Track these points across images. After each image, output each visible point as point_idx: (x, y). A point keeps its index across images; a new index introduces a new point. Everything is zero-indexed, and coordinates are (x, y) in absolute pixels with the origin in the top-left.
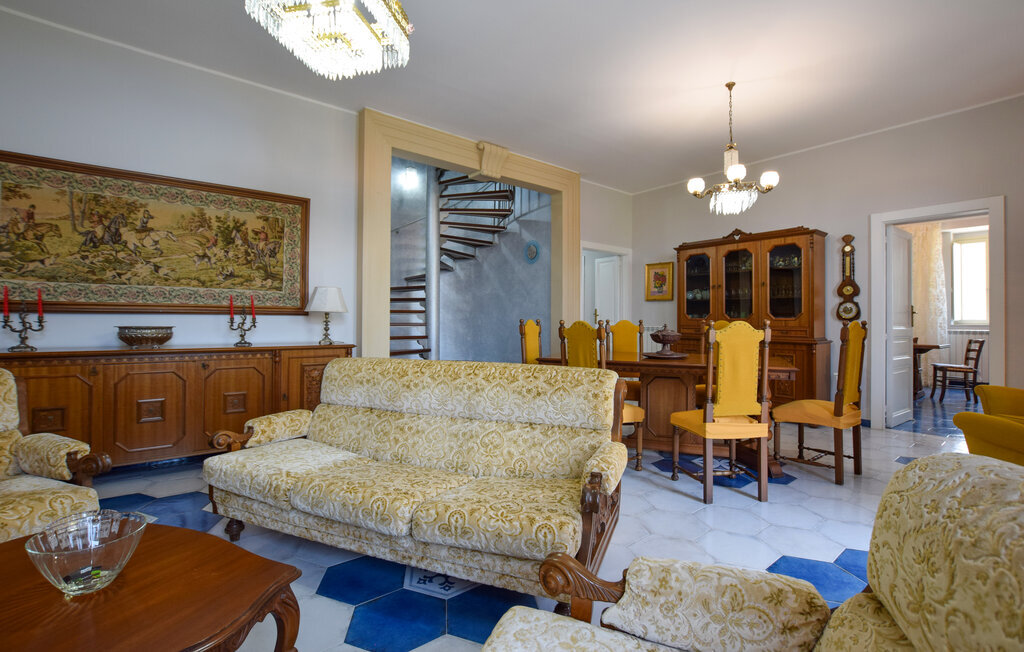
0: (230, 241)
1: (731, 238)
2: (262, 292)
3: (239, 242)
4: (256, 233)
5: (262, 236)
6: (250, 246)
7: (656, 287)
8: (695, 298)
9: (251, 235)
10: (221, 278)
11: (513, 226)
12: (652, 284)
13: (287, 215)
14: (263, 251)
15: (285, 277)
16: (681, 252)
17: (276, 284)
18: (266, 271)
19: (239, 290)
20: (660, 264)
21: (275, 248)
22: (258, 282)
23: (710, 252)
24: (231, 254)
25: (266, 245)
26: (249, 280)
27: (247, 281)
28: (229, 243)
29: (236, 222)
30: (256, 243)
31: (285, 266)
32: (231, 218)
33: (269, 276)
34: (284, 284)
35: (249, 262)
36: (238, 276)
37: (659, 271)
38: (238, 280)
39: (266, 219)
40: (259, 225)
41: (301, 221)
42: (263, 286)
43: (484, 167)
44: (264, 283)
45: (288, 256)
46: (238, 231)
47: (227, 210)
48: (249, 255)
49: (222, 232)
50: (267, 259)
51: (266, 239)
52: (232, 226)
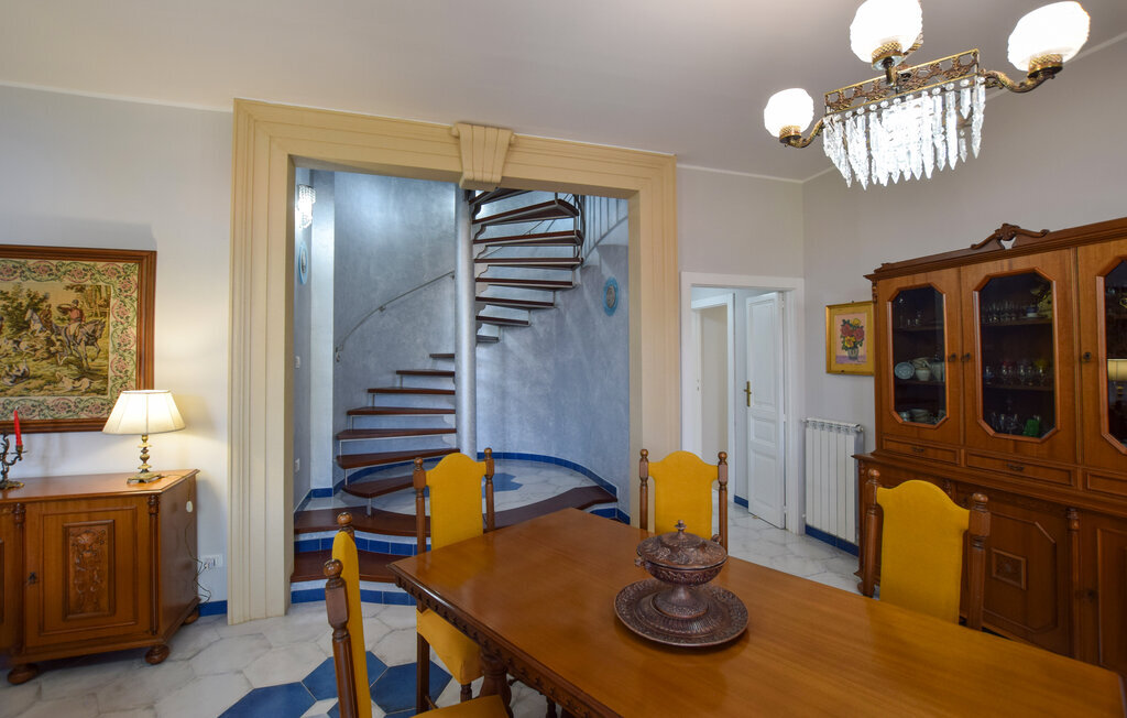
0: (21, 326)
1: (992, 247)
2: (73, 399)
3: (37, 326)
4: (64, 311)
5: (75, 314)
6: (56, 331)
7: (845, 348)
8: (915, 378)
9: (56, 313)
10: (7, 381)
11: (594, 258)
12: (839, 341)
13: (114, 279)
14: (75, 337)
15: (111, 374)
16: (881, 283)
17: (96, 385)
18: (80, 367)
19: (37, 397)
20: (853, 304)
21: (94, 331)
22: (68, 384)
23: (944, 280)
24: (24, 345)
25: (80, 327)
26: (53, 381)
27: (49, 383)
28: (21, 329)
29: (32, 297)
30: (65, 325)
31: (111, 357)
32: (24, 293)
33: (85, 372)
34: (110, 384)
35: (54, 355)
36: (35, 377)
37: (851, 318)
38: (35, 383)
39: (81, 289)
40: (69, 298)
41: (139, 287)
42: (74, 389)
43: (467, 165)
44: (77, 384)
45: (117, 341)
46: (36, 310)
47: (18, 280)
48: (54, 345)
49: (9, 314)
50: (81, 348)
51: (81, 317)
52: (25, 303)
